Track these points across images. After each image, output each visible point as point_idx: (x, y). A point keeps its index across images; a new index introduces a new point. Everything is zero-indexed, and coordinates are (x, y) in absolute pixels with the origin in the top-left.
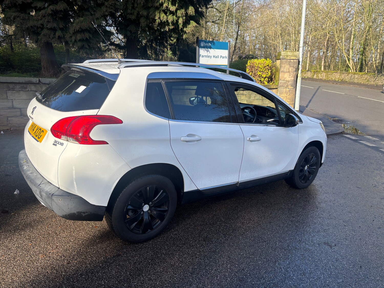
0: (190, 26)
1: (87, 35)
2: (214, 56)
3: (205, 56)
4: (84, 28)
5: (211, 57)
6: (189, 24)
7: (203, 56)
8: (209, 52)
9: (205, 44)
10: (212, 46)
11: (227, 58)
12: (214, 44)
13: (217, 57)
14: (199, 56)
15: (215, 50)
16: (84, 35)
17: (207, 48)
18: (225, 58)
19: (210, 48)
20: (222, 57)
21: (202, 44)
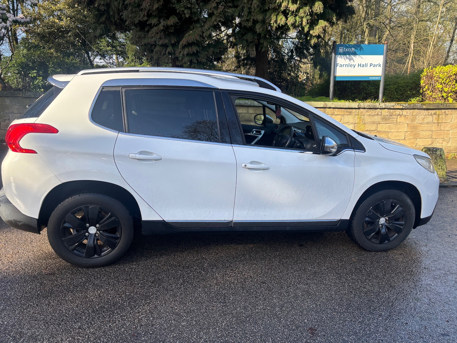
0: (317, 27)
1: (194, 49)
2: (360, 64)
3: (344, 66)
4: (190, 41)
5: (354, 67)
6: (317, 24)
7: (341, 66)
8: (352, 60)
9: (346, 49)
10: (357, 52)
11: (381, 66)
12: (360, 50)
13: (365, 65)
14: (336, 65)
15: (363, 56)
16: (192, 48)
17: (349, 54)
18: (378, 66)
19: (355, 54)
20: (373, 65)
21: (341, 50)
